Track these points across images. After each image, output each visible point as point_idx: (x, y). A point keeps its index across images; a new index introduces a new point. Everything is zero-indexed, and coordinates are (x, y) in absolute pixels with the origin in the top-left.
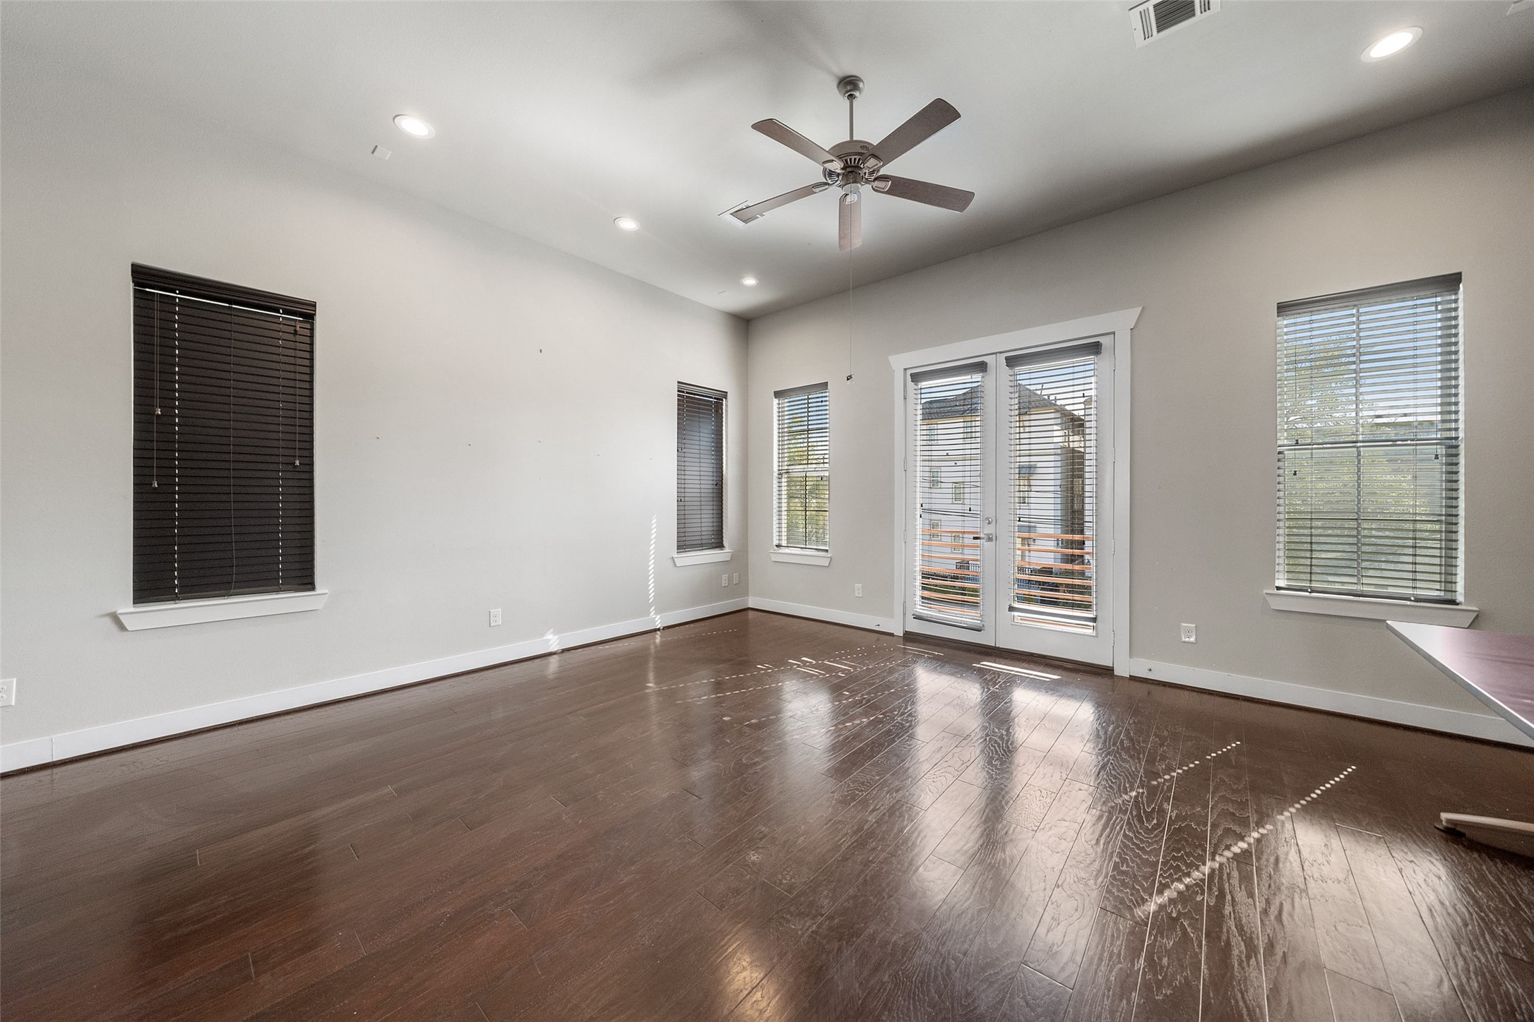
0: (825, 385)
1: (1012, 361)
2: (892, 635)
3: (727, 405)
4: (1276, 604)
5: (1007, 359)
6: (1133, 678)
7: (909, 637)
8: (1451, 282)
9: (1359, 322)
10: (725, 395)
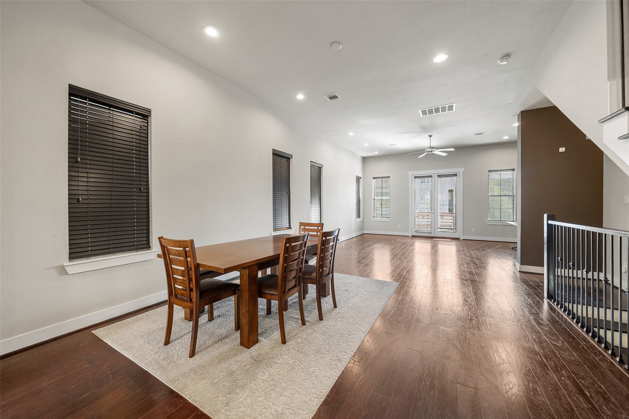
0: (389, 177)
1: (439, 176)
2: (409, 236)
3: (361, 181)
4: (488, 223)
5: (438, 175)
6: (463, 239)
7: (413, 236)
8: (514, 170)
9: (500, 176)
10: (361, 178)
